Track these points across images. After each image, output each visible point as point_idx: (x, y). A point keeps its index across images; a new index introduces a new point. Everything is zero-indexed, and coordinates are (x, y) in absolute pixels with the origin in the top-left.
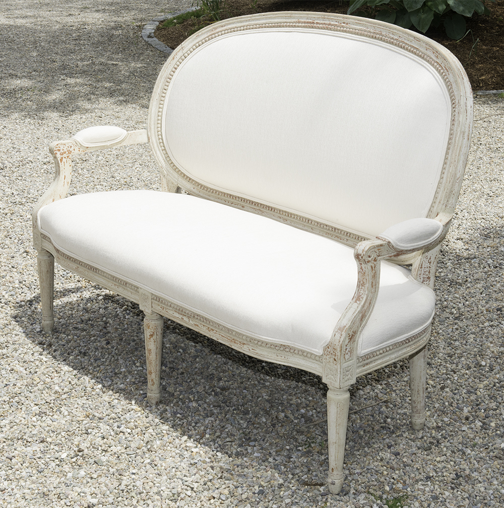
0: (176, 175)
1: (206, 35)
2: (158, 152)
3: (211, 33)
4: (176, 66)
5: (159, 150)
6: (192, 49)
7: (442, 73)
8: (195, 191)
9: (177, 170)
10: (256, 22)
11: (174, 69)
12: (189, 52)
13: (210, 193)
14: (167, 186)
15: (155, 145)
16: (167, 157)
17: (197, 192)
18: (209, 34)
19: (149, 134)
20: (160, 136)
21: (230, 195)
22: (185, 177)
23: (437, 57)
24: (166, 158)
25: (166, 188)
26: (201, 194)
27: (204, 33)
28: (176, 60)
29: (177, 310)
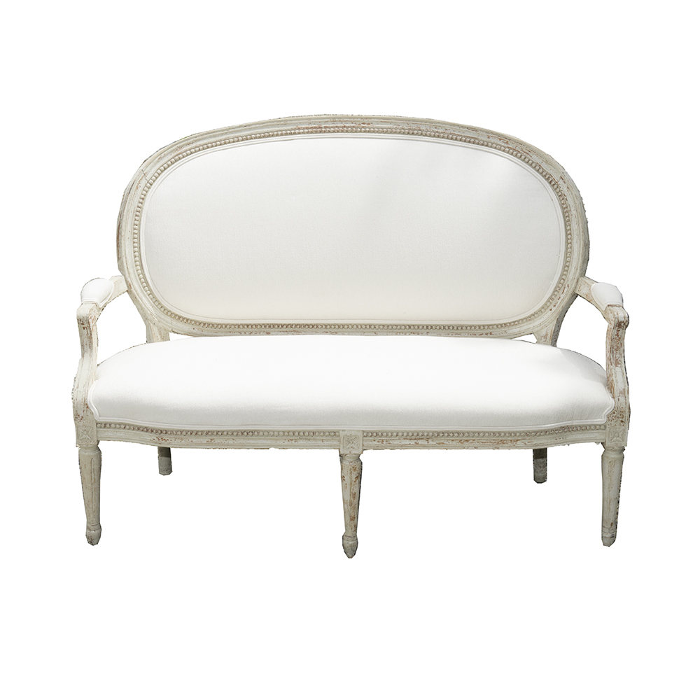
0: (169, 319)
1: (170, 157)
2: (144, 298)
3: (176, 154)
4: (143, 196)
5: (145, 295)
6: (156, 174)
7: (521, 156)
8: (196, 331)
9: (169, 314)
10: (237, 134)
11: (141, 200)
12: (154, 178)
13: (217, 329)
14: (160, 334)
15: (139, 291)
16: (156, 301)
17: (199, 332)
18: (173, 155)
19: (129, 279)
20: (143, 280)
21: (248, 326)
22: (181, 319)
23: (507, 143)
24: (154, 303)
25: (159, 336)
26: (204, 333)
27: (167, 154)
28: (140, 189)
29: (408, 437)
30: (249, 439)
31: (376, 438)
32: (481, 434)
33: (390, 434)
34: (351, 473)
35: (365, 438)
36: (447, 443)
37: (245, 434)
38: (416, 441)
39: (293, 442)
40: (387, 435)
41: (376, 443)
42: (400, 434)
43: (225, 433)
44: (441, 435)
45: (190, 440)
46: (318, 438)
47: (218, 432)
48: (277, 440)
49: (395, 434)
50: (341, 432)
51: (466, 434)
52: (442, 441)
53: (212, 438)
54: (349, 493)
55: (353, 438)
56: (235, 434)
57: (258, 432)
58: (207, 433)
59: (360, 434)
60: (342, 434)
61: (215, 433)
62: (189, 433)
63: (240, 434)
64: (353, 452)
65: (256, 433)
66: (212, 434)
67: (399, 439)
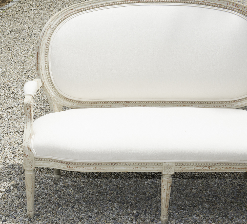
0: (62, 100)
1: (62, 16)
2: (50, 90)
3: (65, 15)
4: (49, 37)
5: (51, 88)
6: (56, 26)
7: (245, 14)
8: (75, 105)
9: (62, 97)
10: (96, 4)
11: (49, 39)
12: (55, 27)
13: (85, 104)
14: (58, 108)
15: (48, 86)
16: (56, 91)
17: (76, 106)
18: (64, 15)
19: (43, 80)
20: (50, 80)
21: (100, 102)
22: (68, 100)
23: (237, 7)
24: (55, 92)
25: (57, 109)
26: (80, 107)
27: (61, 15)
28: (48, 33)
29: (199, 166)
30: (115, 167)
31: (182, 166)
32: (238, 164)
33: (189, 164)
34: (168, 184)
35: (176, 166)
36: (219, 169)
37: (113, 164)
38: (203, 168)
39: (138, 168)
40: (188, 165)
41: (182, 169)
42: (195, 164)
43: (103, 164)
44: (217, 165)
45: (84, 168)
46: (151, 166)
47: (99, 163)
48: (130, 167)
49: (192, 164)
50: (164, 163)
51: (230, 164)
52: (217, 168)
53: (96, 166)
54: (166, 194)
55: (170, 166)
56: (108, 164)
57: (120, 163)
58: (94, 164)
59: (174, 164)
60: (164, 164)
61: (98, 164)
62: (84, 164)
63: (111, 164)
64: (169, 174)
65: (119, 164)
66: (96, 164)
67: (194, 167)
